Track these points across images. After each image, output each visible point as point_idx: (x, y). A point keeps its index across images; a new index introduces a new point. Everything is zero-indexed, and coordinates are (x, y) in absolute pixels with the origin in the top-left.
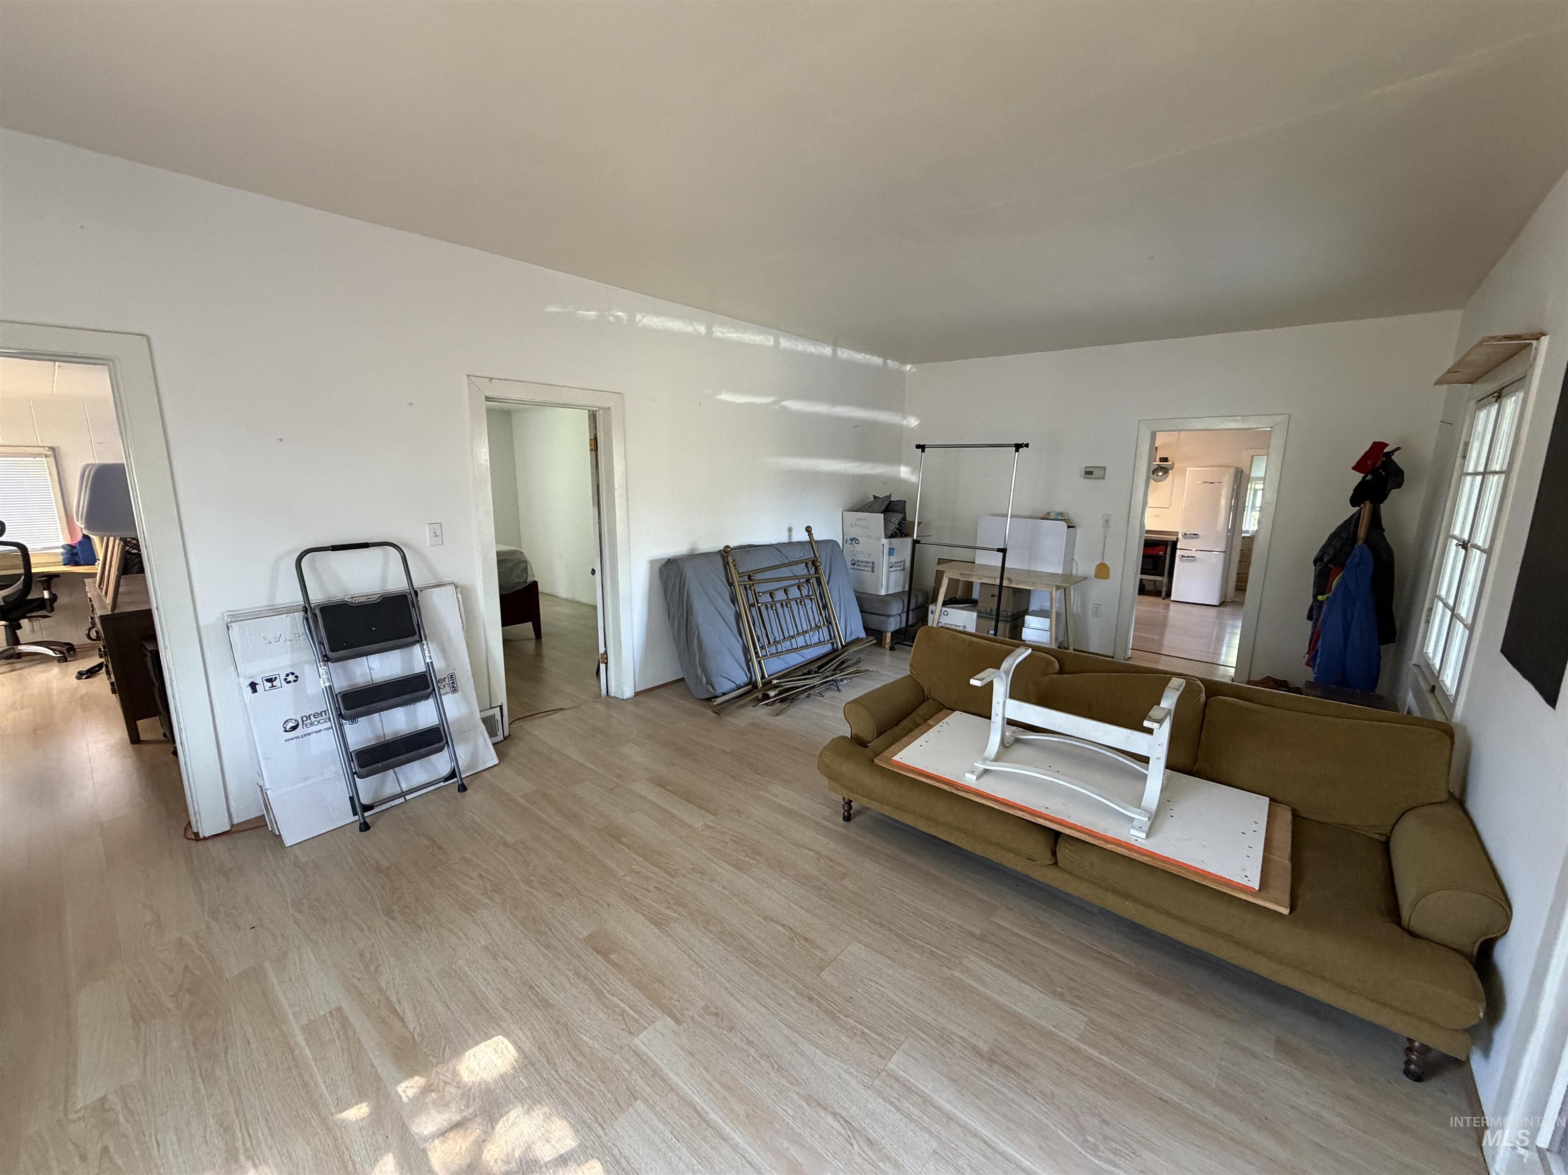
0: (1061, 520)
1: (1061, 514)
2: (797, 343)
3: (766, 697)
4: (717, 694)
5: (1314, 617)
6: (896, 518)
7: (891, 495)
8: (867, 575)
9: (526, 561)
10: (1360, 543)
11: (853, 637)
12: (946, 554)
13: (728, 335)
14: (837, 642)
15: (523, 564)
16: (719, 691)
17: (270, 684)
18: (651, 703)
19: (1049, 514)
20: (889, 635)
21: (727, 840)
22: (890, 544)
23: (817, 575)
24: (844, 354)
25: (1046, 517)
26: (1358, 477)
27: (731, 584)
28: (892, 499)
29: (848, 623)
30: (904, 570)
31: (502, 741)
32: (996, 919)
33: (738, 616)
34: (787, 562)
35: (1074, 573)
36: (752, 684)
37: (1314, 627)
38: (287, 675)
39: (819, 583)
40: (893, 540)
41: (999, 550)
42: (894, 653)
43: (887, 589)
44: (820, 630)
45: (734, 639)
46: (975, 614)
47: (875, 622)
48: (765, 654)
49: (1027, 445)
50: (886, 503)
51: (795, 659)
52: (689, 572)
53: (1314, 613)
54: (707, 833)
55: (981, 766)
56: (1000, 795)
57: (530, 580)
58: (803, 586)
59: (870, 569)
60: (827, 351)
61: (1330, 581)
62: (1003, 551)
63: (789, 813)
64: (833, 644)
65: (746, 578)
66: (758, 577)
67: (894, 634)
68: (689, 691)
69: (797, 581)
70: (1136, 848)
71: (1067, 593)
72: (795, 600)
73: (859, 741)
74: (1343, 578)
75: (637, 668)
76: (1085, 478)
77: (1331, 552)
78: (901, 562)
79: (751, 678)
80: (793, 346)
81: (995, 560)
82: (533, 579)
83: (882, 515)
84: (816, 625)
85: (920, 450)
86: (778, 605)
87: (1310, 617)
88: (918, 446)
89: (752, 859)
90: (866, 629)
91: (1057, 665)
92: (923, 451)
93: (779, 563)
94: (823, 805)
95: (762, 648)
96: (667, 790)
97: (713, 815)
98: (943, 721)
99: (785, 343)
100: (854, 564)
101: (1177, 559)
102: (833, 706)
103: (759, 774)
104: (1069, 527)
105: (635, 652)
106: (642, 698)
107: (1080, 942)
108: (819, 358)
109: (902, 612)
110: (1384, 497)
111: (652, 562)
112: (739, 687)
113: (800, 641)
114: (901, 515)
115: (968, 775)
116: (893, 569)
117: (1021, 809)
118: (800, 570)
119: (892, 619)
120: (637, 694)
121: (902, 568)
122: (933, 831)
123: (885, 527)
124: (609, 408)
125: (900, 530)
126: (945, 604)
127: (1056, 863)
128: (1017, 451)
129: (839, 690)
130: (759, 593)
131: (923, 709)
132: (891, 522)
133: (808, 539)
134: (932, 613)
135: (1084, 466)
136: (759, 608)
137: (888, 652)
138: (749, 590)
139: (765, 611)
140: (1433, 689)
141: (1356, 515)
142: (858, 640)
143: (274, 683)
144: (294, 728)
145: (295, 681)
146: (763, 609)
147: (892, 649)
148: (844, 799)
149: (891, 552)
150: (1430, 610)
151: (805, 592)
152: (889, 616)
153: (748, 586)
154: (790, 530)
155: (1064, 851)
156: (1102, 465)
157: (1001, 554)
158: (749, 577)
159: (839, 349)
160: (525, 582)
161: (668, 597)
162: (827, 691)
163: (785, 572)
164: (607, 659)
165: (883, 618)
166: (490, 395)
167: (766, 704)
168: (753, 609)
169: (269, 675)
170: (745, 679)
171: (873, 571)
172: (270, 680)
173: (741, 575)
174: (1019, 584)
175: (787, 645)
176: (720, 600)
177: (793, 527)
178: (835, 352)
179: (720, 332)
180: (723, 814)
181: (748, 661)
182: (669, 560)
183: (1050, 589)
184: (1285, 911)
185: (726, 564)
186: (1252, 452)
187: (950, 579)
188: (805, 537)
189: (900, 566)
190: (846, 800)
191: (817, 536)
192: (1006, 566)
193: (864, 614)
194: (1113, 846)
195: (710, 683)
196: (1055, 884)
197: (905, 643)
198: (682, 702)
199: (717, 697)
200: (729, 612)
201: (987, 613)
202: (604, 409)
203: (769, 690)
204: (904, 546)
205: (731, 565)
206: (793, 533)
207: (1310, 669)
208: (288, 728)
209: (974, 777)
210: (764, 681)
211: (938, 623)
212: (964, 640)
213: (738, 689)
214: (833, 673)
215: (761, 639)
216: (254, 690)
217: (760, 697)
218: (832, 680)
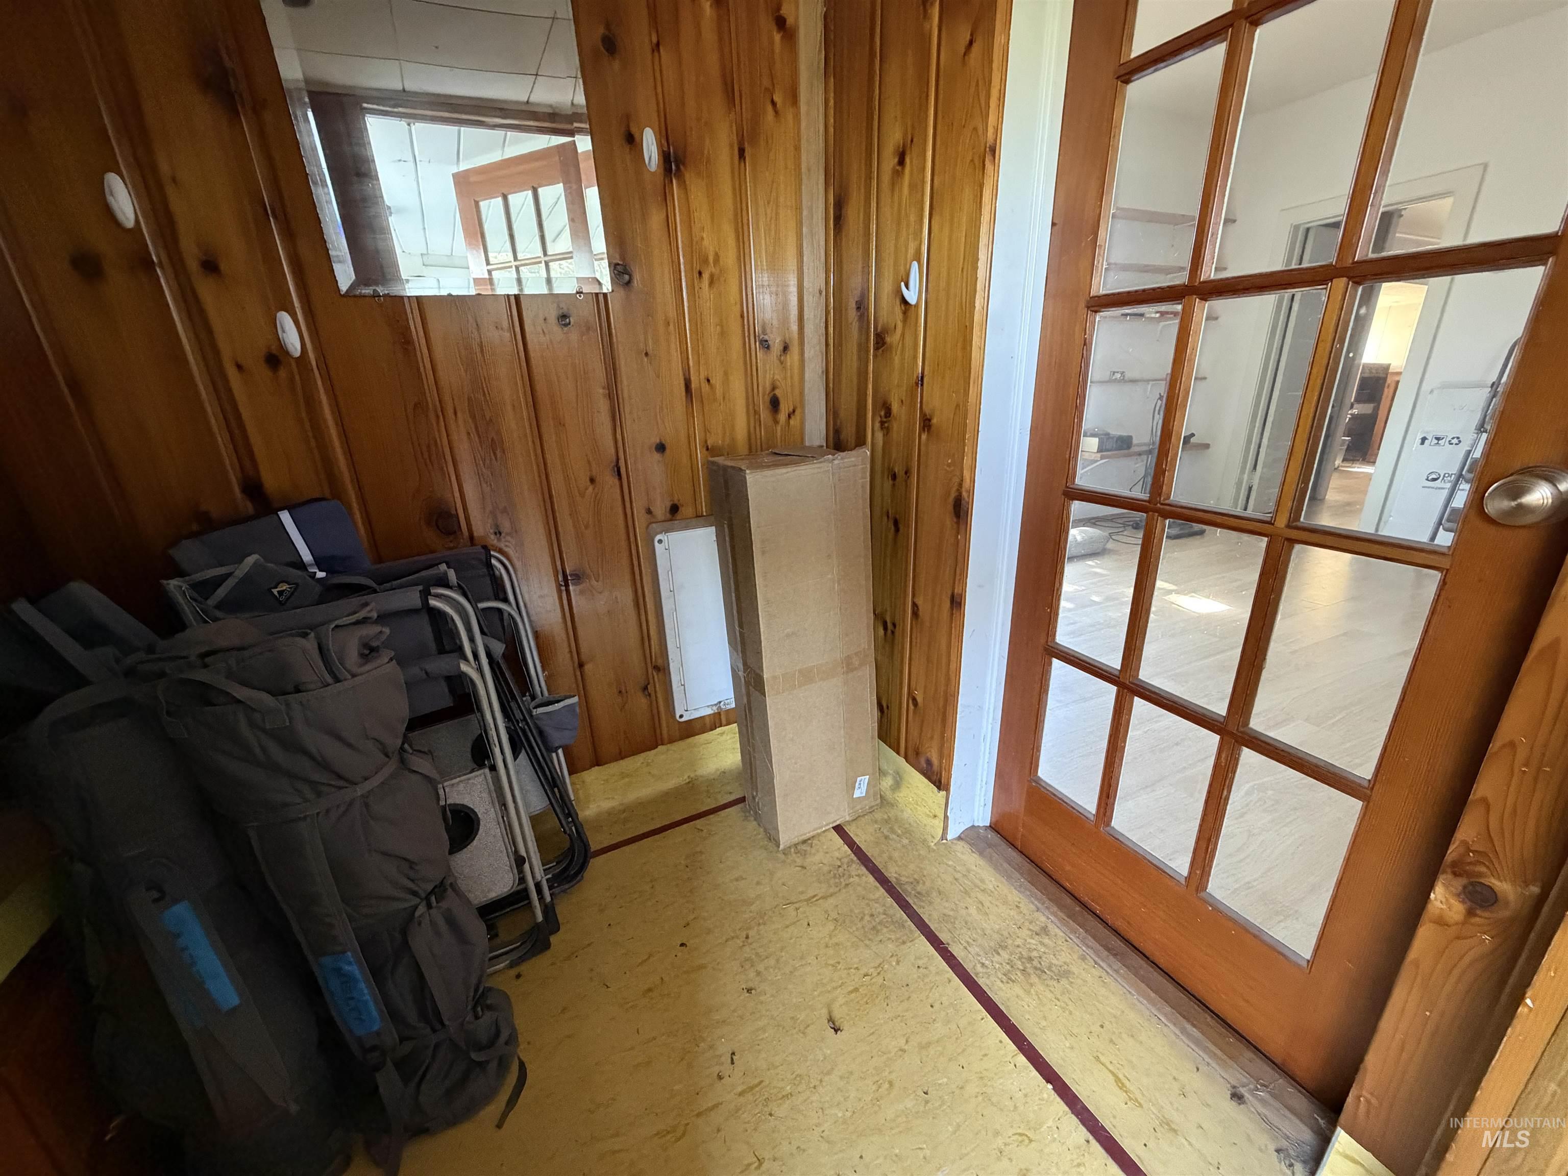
17: (1436, 441)
38: (1453, 438)
143: (1440, 442)
144: (1434, 480)
145: (1456, 444)
169: (1439, 434)
172: (1438, 439)
208: (1430, 478)
216: (1423, 443)
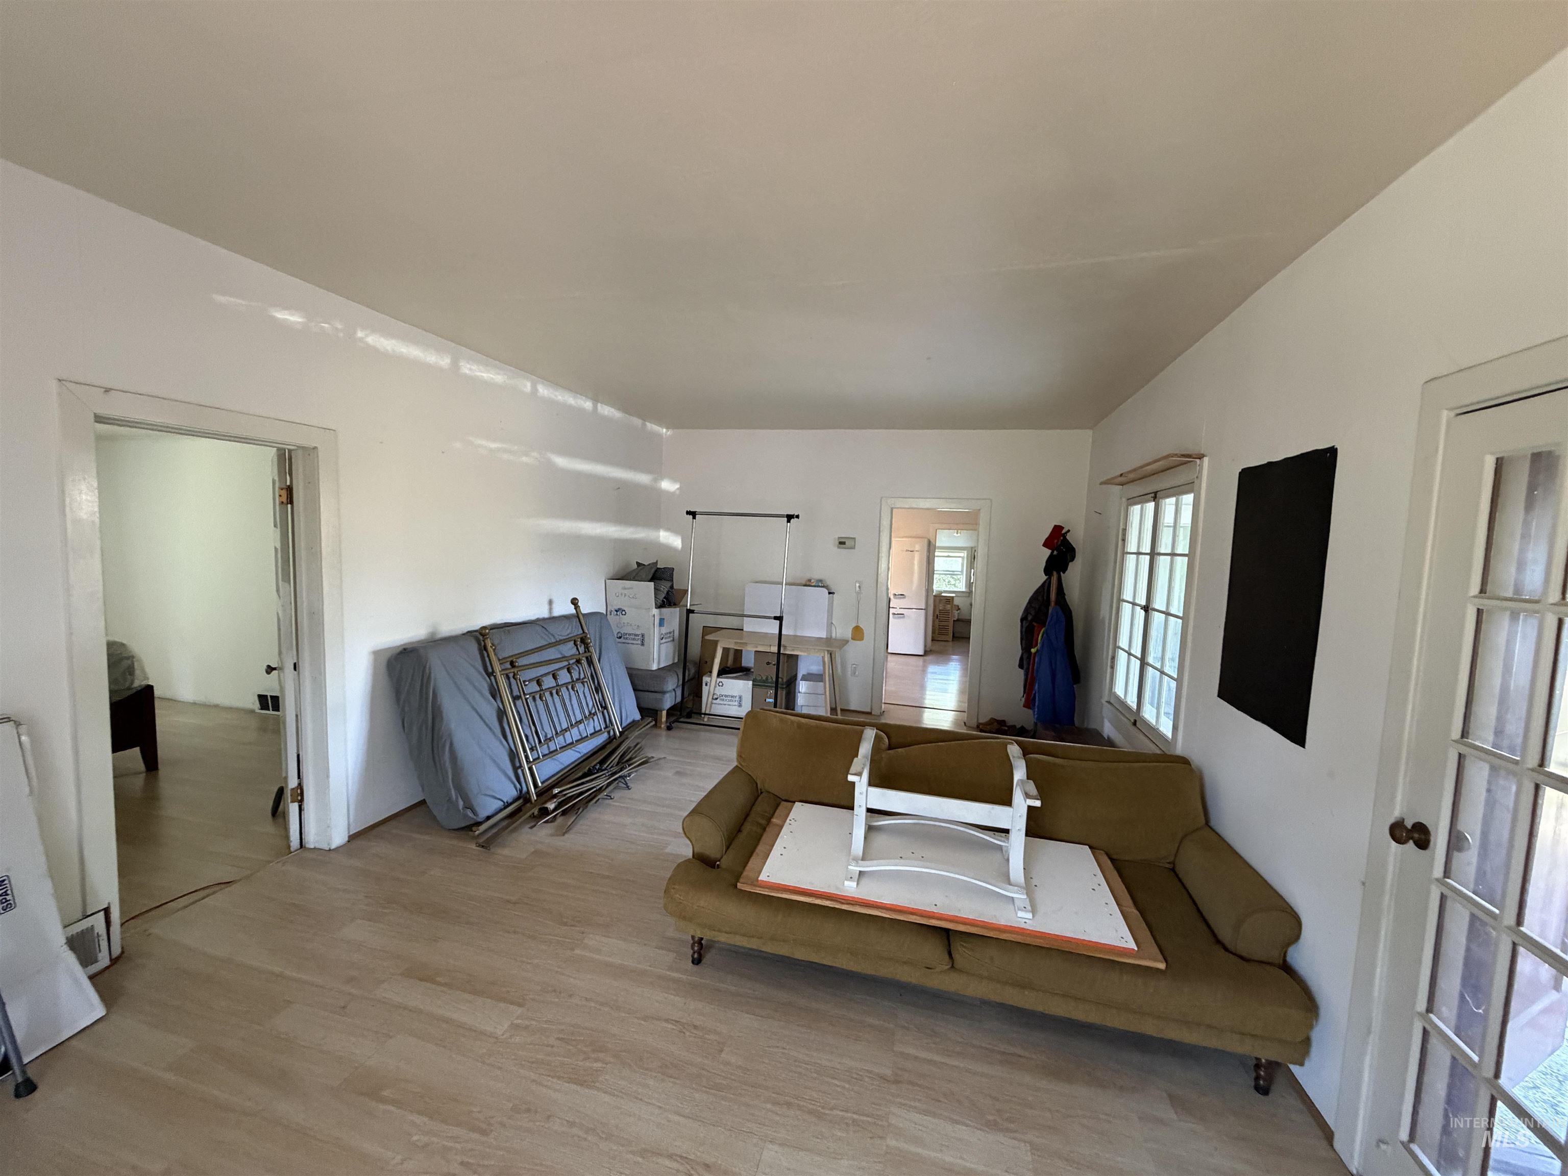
0: (822, 587)
1: (821, 581)
2: (557, 393)
3: (544, 812)
4: (479, 820)
5: (1025, 667)
6: (665, 586)
7: (657, 561)
8: (635, 648)
9: (131, 658)
10: (1053, 604)
11: (629, 721)
12: (711, 621)
13: (478, 374)
14: (614, 730)
15: (129, 662)
16: (483, 814)
18: (379, 848)
19: (810, 580)
20: (664, 713)
21: (552, 1041)
22: (660, 614)
23: (588, 654)
24: (606, 410)
25: (808, 583)
26: (1048, 552)
27: (490, 674)
28: (658, 567)
29: (623, 705)
30: (673, 640)
31: (107, 968)
32: (899, 1048)
33: (501, 714)
34: (553, 641)
35: (834, 635)
36: (524, 797)
37: (1026, 675)
39: (590, 662)
40: (664, 610)
41: (776, 618)
42: (672, 733)
43: (659, 663)
44: (595, 718)
45: (498, 743)
46: (751, 683)
47: (650, 700)
48: (537, 756)
49: (798, 517)
50: (653, 570)
51: (569, 757)
52: (436, 664)
53: (1025, 662)
54: (517, 1039)
55: (855, 869)
56: (887, 900)
57: (138, 683)
58: (573, 668)
59: (639, 642)
60: (588, 405)
61: (1035, 635)
62: (780, 619)
63: (621, 972)
64: (609, 732)
65: (508, 665)
66: (521, 662)
67: (670, 712)
68: (434, 818)
69: (565, 663)
70: (1028, 932)
71: (833, 656)
72: (566, 684)
73: (704, 861)
74: (1046, 632)
75: (352, 801)
76: (839, 548)
77: (1033, 612)
78: (670, 633)
79: (521, 791)
80: (553, 396)
81: (772, 628)
82: (144, 683)
83: (652, 584)
84: (590, 713)
85: (691, 516)
86: (547, 694)
87: (1021, 666)
88: (688, 513)
89: (597, 1060)
90: (641, 709)
91: (887, 740)
92: (694, 518)
93: (545, 643)
94: (662, 948)
95: (532, 749)
96: (439, 984)
97: (520, 1005)
98: (789, 818)
99: (543, 391)
100: (620, 637)
101: (891, 616)
102: (627, 808)
103: (565, 924)
104: (830, 593)
105: (350, 778)
106: (358, 843)
107: (982, 1047)
108: (581, 411)
109: (677, 687)
110: (1065, 569)
111: (377, 654)
112: (509, 805)
113: (575, 734)
114: (669, 584)
115: (847, 883)
116: (664, 641)
117: (913, 912)
118: (569, 649)
119: (667, 695)
120: (352, 838)
121: (672, 639)
122: (814, 958)
123: (655, 597)
124: (315, 448)
125: (668, 600)
126: (721, 673)
127: (953, 967)
128: (789, 521)
129: (628, 788)
130: (524, 682)
131: (762, 806)
132: (660, 590)
133: (574, 611)
134: (706, 685)
135: (837, 537)
136: (526, 699)
137: (664, 733)
138: (512, 680)
139: (533, 704)
140: (1135, 723)
141: (1047, 582)
142: (633, 725)
146: (530, 701)
147: (669, 728)
148: (693, 937)
149: (662, 622)
150: (1113, 658)
151: (575, 676)
152: (664, 693)
153: (511, 675)
154: (550, 602)
155: (962, 952)
156: (852, 536)
157: (778, 622)
158: (512, 663)
159: (599, 405)
160: (129, 689)
161: (403, 697)
162: (616, 791)
163: (552, 654)
164: (302, 794)
165: (658, 696)
166: (103, 411)
167: (546, 822)
168: (519, 703)
170: (514, 793)
171: (643, 644)
173: (501, 661)
174: (793, 650)
175: (560, 741)
176: (477, 695)
177: (555, 599)
178: (595, 407)
179: (468, 368)
180: (533, 1000)
181: (516, 767)
182: (405, 649)
183: (822, 655)
184: (1162, 966)
185: (483, 649)
186: (937, 526)
187: (724, 649)
188: (571, 610)
189: (670, 637)
190: (696, 939)
191: (585, 609)
192: (783, 632)
193: (637, 692)
194: (1008, 935)
195: (469, 806)
196: (952, 988)
197: (682, 720)
198: (427, 837)
199: (479, 824)
200: (489, 710)
201: (764, 682)
202: (304, 448)
203: (546, 802)
204: (674, 615)
205: (490, 650)
206: (554, 606)
207: (1031, 711)
209: (854, 884)
210: (538, 790)
211: (714, 694)
212: (792, 722)
213: (505, 807)
214: (619, 767)
215: (530, 738)
217: (536, 813)
218: (620, 777)
